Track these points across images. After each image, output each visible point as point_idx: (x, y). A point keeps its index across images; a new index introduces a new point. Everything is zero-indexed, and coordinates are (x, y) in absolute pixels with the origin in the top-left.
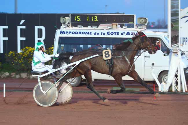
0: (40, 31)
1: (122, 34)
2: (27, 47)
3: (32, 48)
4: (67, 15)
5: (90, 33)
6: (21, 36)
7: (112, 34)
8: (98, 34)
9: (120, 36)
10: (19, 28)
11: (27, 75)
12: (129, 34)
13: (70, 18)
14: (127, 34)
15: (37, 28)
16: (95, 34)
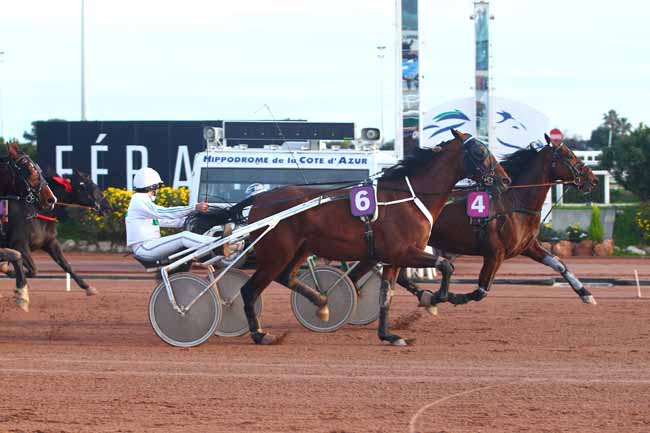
0: (137, 156)
1: (331, 162)
2: (111, 189)
3: (122, 189)
4: (218, 124)
5: (266, 160)
6: (99, 167)
7: (310, 161)
8: (281, 161)
9: (326, 166)
10: (95, 149)
11: (112, 246)
12: (345, 162)
13: (223, 129)
14: (340, 162)
15: (130, 149)
16: (275, 161)
